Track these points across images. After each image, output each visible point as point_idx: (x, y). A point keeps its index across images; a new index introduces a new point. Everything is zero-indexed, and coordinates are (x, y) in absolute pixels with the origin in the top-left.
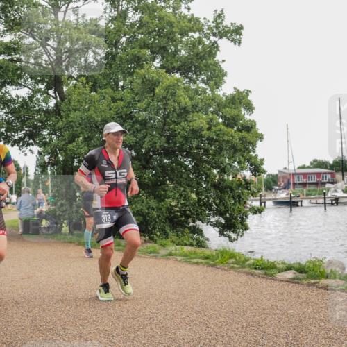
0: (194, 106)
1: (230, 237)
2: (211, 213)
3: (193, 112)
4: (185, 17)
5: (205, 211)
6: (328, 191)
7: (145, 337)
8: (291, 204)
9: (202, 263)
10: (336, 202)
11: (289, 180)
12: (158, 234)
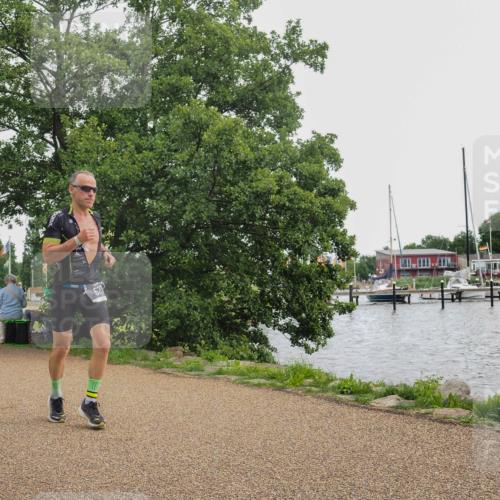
0: (259, 161)
1: (307, 348)
2: (280, 312)
3: (257, 168)
4: (245, 30)
5: (270, 309)
6: (447, 281)
7: (181, 493)
8: (395, 299)
9: (265, 384)
10: (458, 296)
11: (391, 266)
12: (203, 342)
